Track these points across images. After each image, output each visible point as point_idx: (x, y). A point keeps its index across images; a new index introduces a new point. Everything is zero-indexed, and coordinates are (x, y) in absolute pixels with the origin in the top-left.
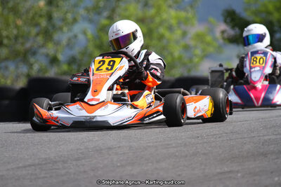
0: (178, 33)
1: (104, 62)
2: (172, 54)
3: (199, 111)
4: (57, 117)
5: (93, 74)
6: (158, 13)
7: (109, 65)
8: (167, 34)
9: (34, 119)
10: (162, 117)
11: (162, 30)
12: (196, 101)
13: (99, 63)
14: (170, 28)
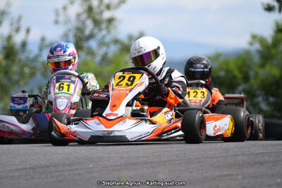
1: (124, 77)
3: (219, 130)
4: (75, 132)
5: (113, 89)
7: (129, 80)
9: (53, 133)
10: (181, 133)
12: (217, 119)
13: (120, 78)
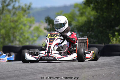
0: (28, 27)
2: (25, 36)
6: (19, 19)
8: (23, 28)
11: (21, 26)
14: (25, 25)
